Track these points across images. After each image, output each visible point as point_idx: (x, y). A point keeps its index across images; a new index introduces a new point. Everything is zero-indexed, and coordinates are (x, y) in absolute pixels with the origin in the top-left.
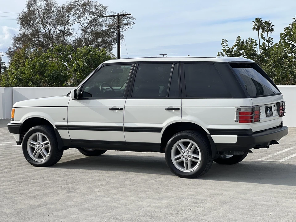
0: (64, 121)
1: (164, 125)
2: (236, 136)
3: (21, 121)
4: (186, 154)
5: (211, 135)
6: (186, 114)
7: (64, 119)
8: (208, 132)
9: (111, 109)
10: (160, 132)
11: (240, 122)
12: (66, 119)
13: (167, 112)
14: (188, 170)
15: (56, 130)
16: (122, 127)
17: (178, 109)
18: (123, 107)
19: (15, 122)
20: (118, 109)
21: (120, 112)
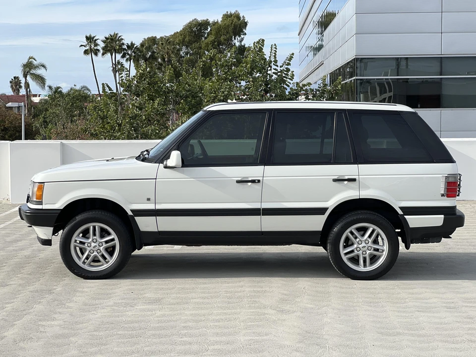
0: (148, 202)
1: (331, 204)
2: (443, 216)
3: (60, 205)
4: (364, 244)
5: (405, 216)
6: (367, 187)
7: (149, 199)
8: (400, 212)
9: (238, 182)
10: (323, 214)
11: (448, 196)
12: (152, 198)
13: (336, 184)
14: (368, 268)
15: (132, 217)
16: (259, 210)
17: (354, 180)
18: (260, 179)
19: (45, 207)
20: (253, 181)
21: (254, 185)
